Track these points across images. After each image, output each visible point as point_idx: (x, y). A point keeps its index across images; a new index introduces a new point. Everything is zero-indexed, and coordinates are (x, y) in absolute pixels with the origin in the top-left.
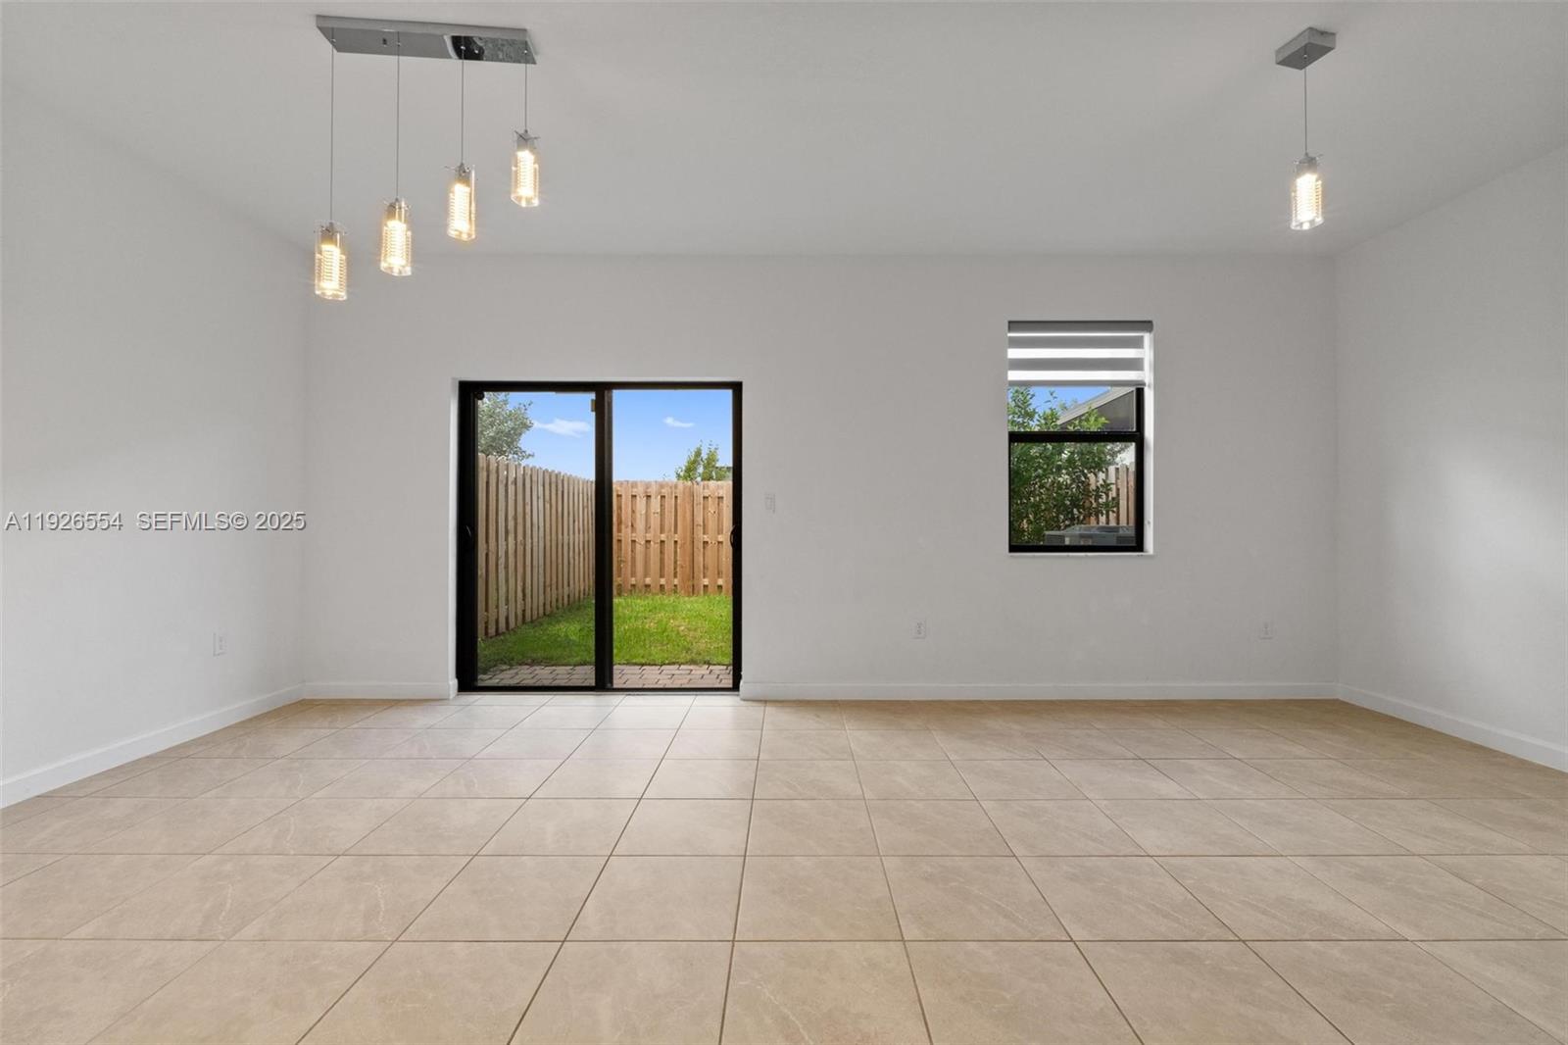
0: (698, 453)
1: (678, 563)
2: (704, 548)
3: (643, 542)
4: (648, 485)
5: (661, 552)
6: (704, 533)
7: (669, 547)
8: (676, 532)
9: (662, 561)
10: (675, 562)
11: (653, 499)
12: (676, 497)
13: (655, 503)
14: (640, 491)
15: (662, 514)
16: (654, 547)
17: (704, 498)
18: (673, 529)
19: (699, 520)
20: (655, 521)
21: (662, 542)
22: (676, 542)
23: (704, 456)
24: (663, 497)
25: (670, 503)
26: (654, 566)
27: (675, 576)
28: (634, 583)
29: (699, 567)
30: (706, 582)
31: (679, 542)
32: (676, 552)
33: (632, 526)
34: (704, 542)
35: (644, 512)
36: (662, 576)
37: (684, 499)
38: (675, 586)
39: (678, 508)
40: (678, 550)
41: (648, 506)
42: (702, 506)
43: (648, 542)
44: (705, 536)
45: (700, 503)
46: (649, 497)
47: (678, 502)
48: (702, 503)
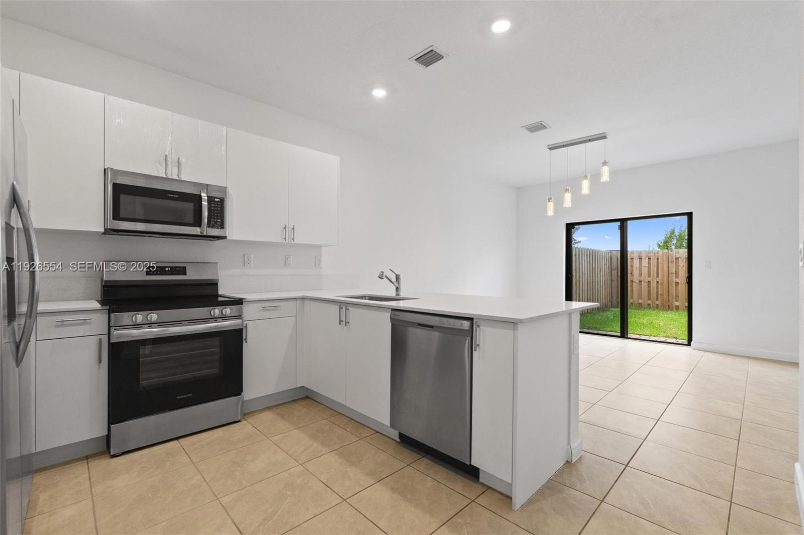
0: (673, 232)
1: (659, 293)
2: (676, 285)
3: (637, 282)
4: (641, 252)
5: (648, 287)
6: (676, 278)
7: (653, 285)
8: (658, 277)
9: (649, 291)
10: (657, 292)
11: (643, 260)
12: (658, 258)
13: (645, 262)
14: (636, 256)
15: (649, 268)
16: (644, 285)
17: (676, 258)
18: (656, 275)
19: (673, 270)
20: (645, 271)
21: (649, 282)
22: (658, 282)
23: (677, 233)
24: (649, 259)
25: (654, 262)
26: (645, 293)
27: (657, 300)
28: (632, 302)
29: (673, 296)
30: (677, 304)
31: (660, 282)
32: (658, 287)
33: (631, 273)
34: (676, 282)
35: (638, 266)
36: (649, 299)
37: (663, 259)
38: (657, 305)
39: (659, 264)
40: (659, 286)
41: (640, 263)
42: (674, 263)
43: (640, 281)
44: (677, 279)
45: (673, 262)
46: (641, 259)
47: (659, 261)
48: (675, 261)
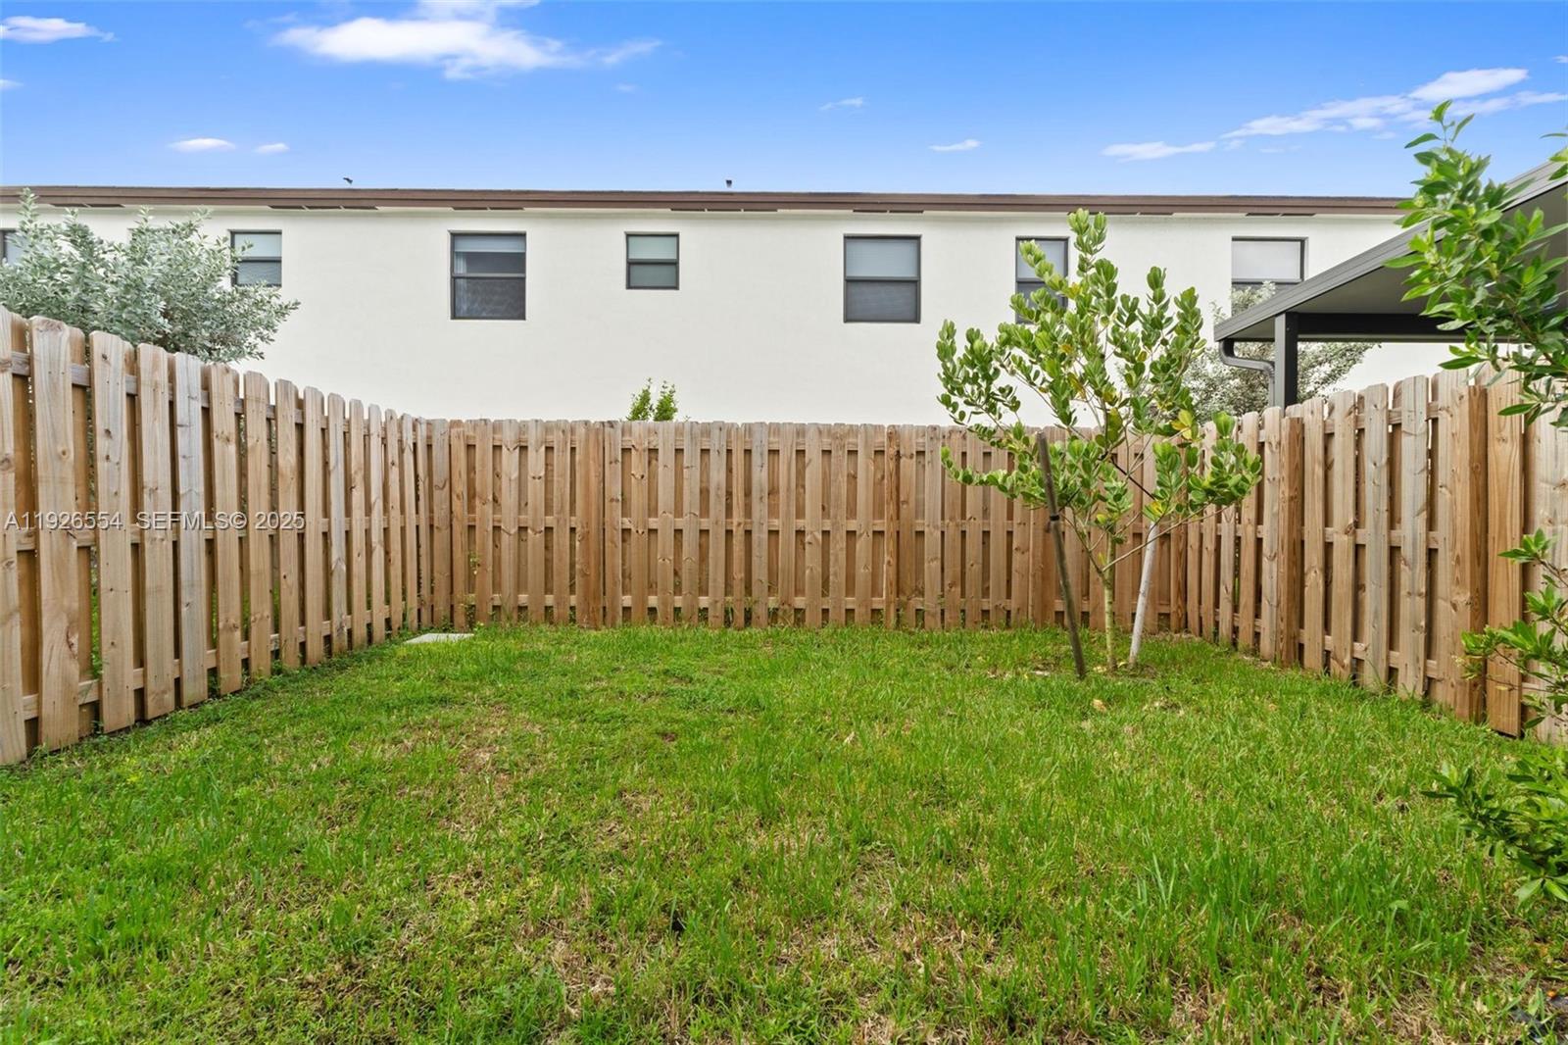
1: (578, 566)
2: (624, 541)
3: (514, 531)
4: (522, 428)
5: (546, 548)
6: (624, 515)
7: (561, 539)
8: (572, 512)
9: (548, 562)
10: (572, 566)
11: (531, 452)
12: (573, 449)
13: (536, 460)
14: (508, 437)
15: (548, 480)
16: (535, 539)
17: (624, 450)
18: (567, 508)
19: (615, 490)
20: (535, 491)
21: (549, 530)
22: (573, 530)
24: (549, 449)
25: (561, 459)
26: (535, 572)
27: (572, 589)
28: (497, 603)
29: (614, 575)
30: (627, 600)
31: (578, 530)
32: (572, 547)
33: (495, 500)
34: (623, 530)
35: (515, 475)
36: (548, 590)
37: (587, 455)
38: (572, 608)
39: (577, 468)
40: (577, 544)
41: (522, 464)
42: (619, 465)
43: (522, 529)
44: (626, 520)
45: (616, 461)
46: (523, 449)
47: (577, 458)
48: (620, 459)
